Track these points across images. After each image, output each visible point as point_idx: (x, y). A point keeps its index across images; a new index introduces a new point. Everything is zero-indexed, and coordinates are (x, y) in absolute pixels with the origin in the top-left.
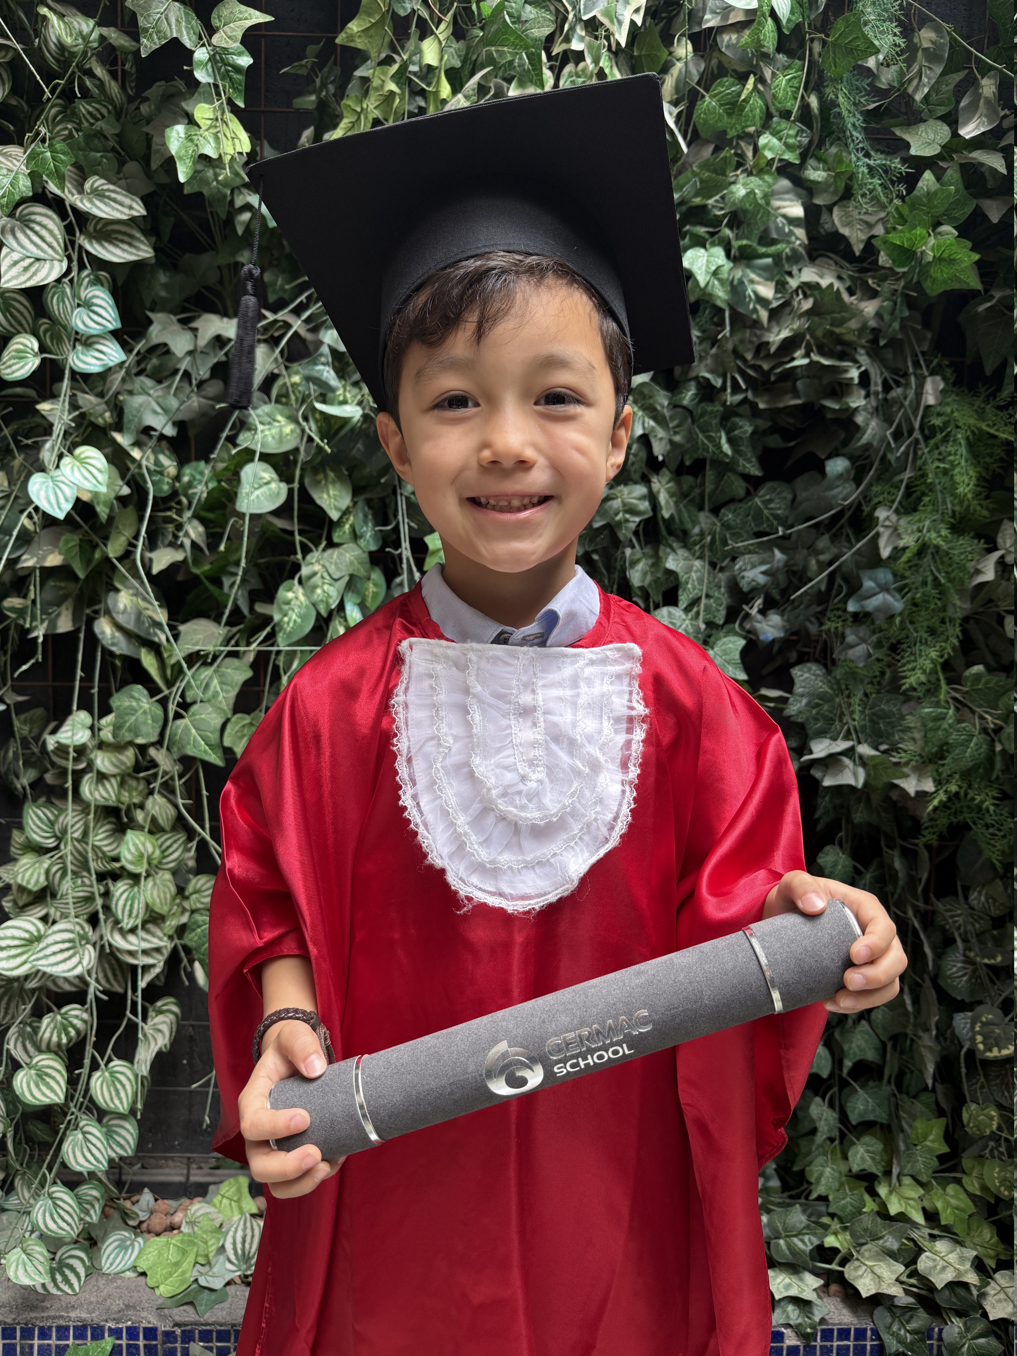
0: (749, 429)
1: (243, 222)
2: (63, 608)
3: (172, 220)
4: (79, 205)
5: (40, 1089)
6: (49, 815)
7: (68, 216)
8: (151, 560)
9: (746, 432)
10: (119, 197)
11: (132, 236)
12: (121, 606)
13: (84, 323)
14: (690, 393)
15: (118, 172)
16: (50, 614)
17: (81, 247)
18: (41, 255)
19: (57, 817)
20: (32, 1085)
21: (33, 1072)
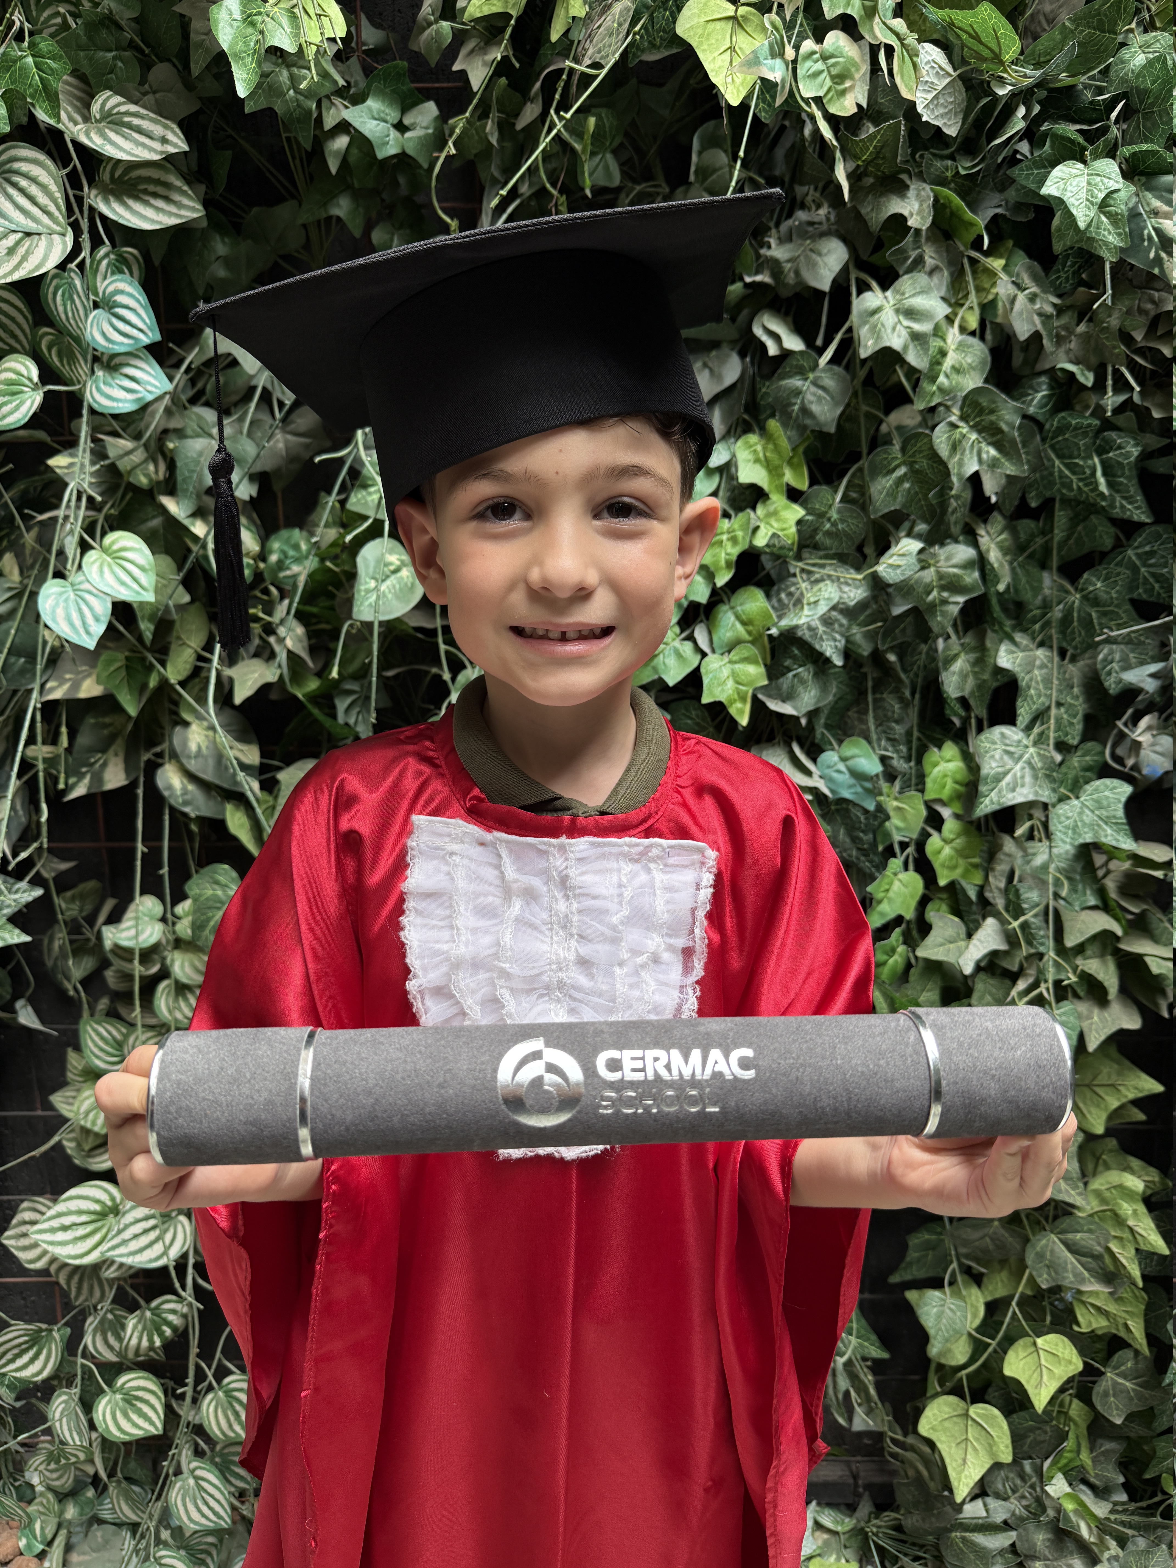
0: (1135, 451)
1: (338, 152)
2: (111, 752)
3: (229, 154)
4: (83, 139)
5: (129, 1419)
6: (115, 1033)
7: (71, 159)
8: (231, 680)
9: (1128, 455)
10: (145, 124)
11: (168, 186)
12: (193, 747)
13: (104, 334)
14: (1040, 395)
15: (142, 83)
16: (92, 764)
17: (92, 209)
18: (32, 226)
19: (126, 1037)
20: (119, 1415)
21: (119, 1397)
